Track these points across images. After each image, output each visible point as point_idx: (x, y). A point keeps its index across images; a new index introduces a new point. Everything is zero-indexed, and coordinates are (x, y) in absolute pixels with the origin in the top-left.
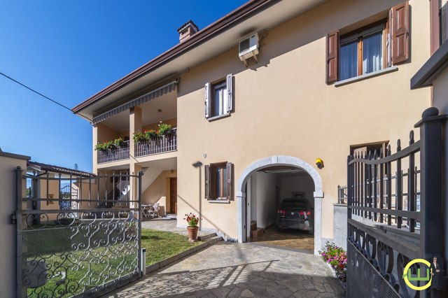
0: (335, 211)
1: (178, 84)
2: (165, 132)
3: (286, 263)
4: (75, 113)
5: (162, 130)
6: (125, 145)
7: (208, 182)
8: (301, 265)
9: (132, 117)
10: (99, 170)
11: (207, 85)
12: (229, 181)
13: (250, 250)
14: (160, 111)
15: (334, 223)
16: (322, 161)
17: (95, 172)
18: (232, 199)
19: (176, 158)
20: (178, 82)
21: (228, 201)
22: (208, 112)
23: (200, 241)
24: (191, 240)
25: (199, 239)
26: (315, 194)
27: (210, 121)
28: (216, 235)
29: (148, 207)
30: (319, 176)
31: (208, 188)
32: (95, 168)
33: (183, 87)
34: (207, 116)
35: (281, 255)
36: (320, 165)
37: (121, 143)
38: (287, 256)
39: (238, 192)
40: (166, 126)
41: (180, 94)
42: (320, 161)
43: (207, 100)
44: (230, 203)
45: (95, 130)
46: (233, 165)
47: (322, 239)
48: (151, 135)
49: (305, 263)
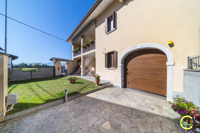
0: (184, 74)
1: (95, 23)
2: (91, 43)
3: (143, 104)
4: (67, 42)
5: (90, 42)
6: (80, 50)
7: (106, 60)
8: (154, 107)
9: (82, 40)
10: (74, 59)
11: (106, 19)
12: (115, 59)
13: (123, 93)
14: (92, 35)
15: (184, 83)
16: (173, 43)
17: (73, 60)
18: (117, 67)
19: (95, 52)
20: (95, 22)
21: (115, 68)
22: (106, 31)
23: (101, 86)
24: (96, 85)
25: (101, 85)
26: (167, 63)
27: (107, 34)
28: (110, 83)
29: (89, 71)
30: (171, 52)
31: (106, 63)
32: (73, 58)
33: (98, 23)
34: (106, 32)
35: (142, 98)
36: (171, 45)
37: (79, 49)
38: (146, 99)
39: (119, 64)
40: (91, 40)
41: (96, 26)
42: (171, 43)
43: (106, 26)
44: (115, 69)
45: (73, 46)
46: (117, 52)
47: (172, 91)
48: (87, 45)
49: (158, 106)
